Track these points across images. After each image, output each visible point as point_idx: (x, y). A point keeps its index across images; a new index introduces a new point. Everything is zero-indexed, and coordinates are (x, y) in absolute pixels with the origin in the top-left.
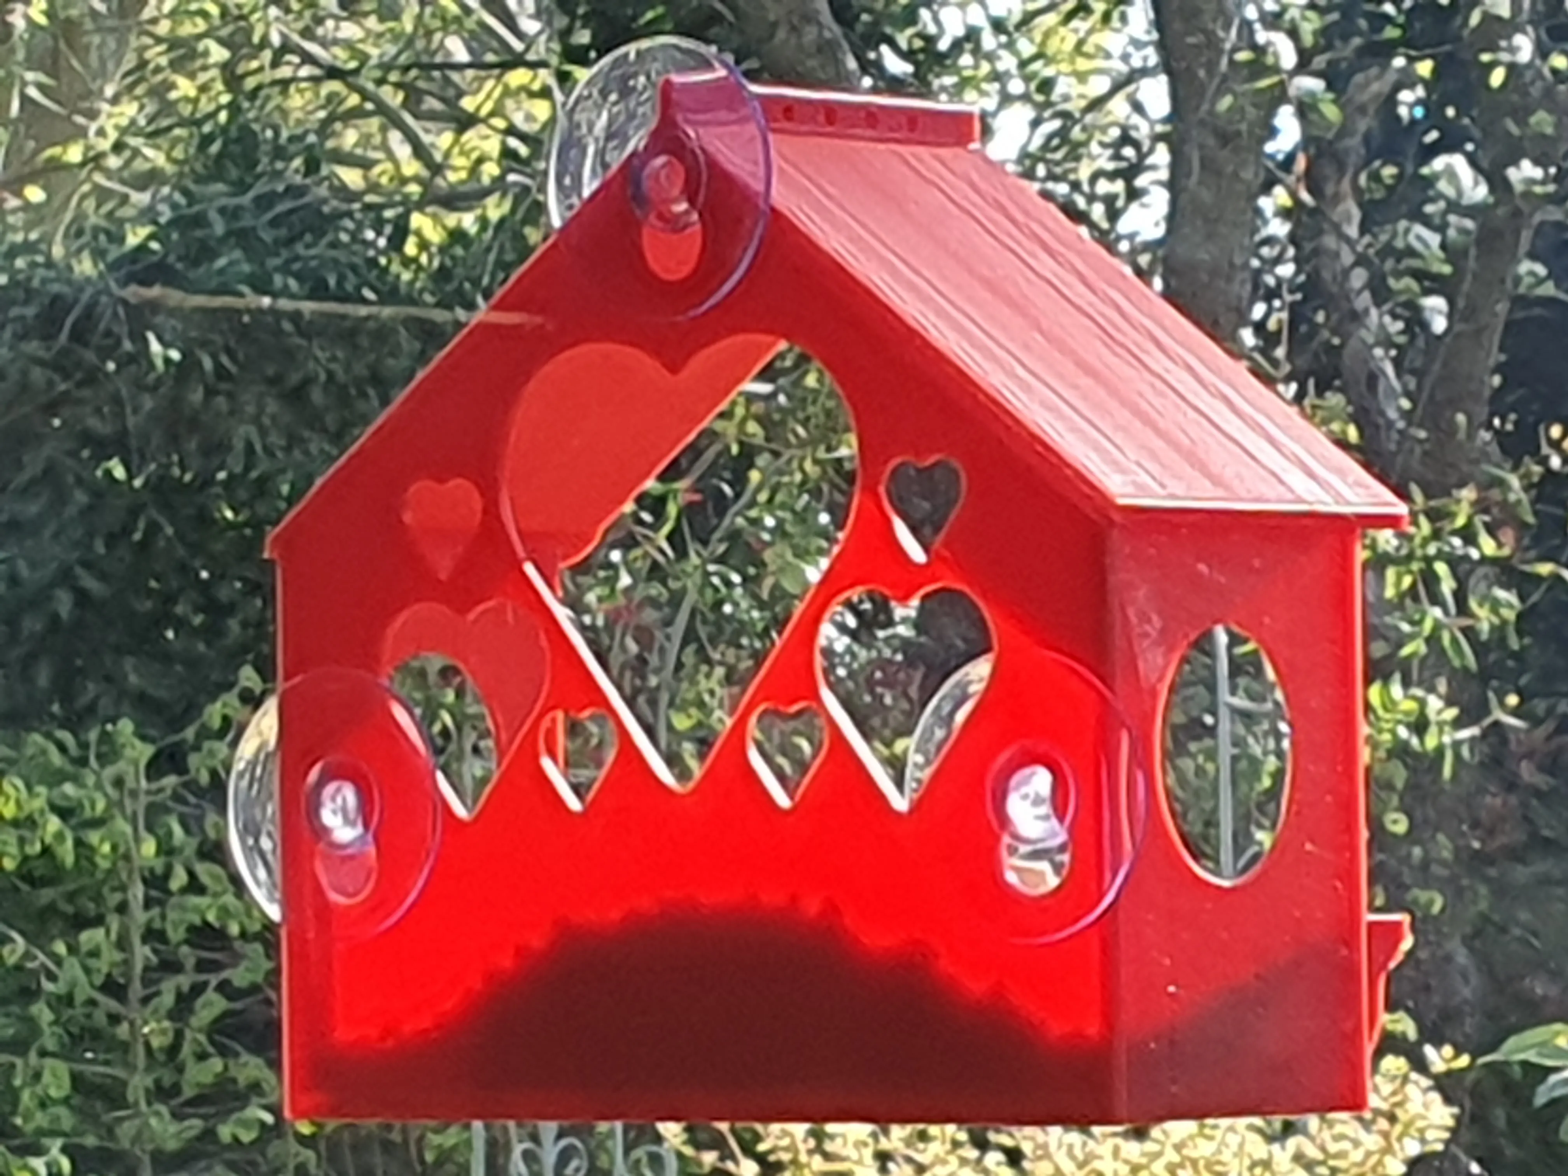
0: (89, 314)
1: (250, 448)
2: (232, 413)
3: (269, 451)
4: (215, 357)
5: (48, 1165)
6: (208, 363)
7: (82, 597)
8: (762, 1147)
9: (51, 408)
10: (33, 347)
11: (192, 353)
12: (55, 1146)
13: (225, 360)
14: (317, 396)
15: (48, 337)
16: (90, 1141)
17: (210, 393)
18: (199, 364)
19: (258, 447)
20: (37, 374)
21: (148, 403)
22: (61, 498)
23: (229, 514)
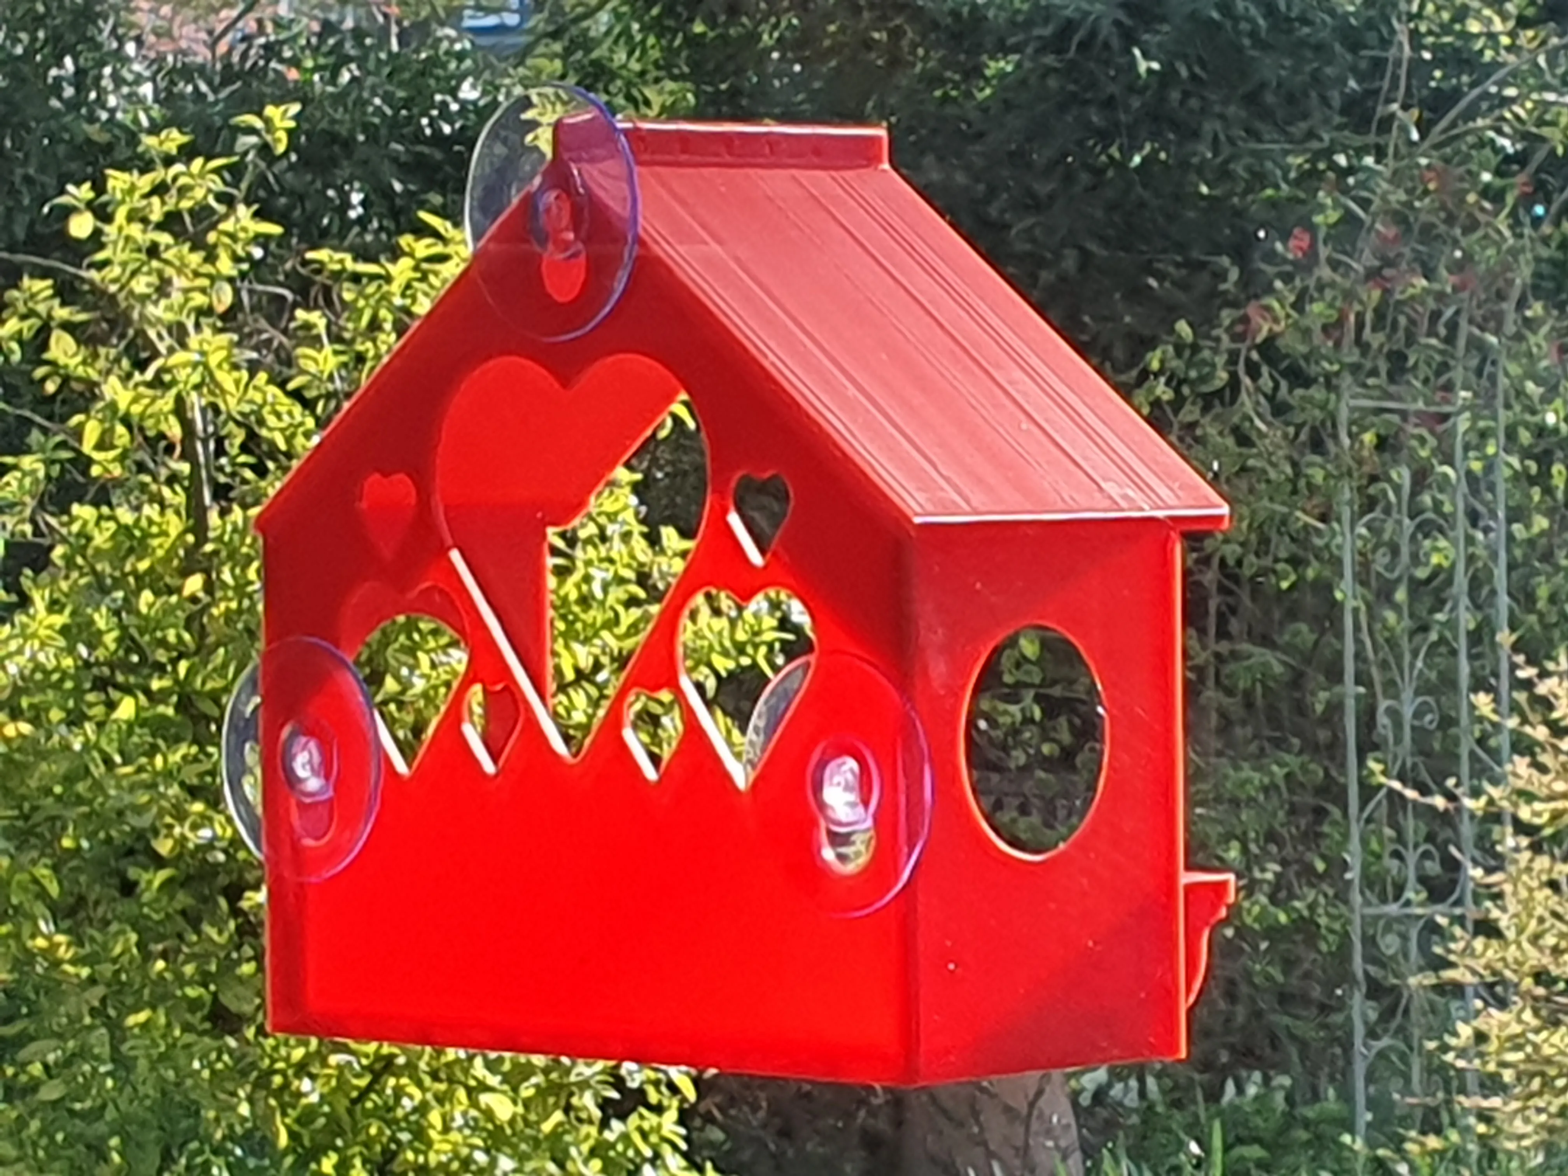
0: (1093, 34)
1: (1216, 138)
2: (1203, 110)
3: (1231, 141)
4: (1190, 68)
5: (1023, 710)
6: (1184, 72)
7: (1085, 256)
8: (1555, 715)
9: (1062, 108)
10: (1050, 60)
11: (1172, 65)
12: (1029, 695)
13: (1197, 70)
14: (1270, 98)
15: (1060, 51)
16: (1057, 691)
17: (1186, 95)
18: (1177, 73)
19: (1222, 137)
20: (1052, 83)
21: (1136, 103)
22: (1069, 178)
23: (1204, 189)
